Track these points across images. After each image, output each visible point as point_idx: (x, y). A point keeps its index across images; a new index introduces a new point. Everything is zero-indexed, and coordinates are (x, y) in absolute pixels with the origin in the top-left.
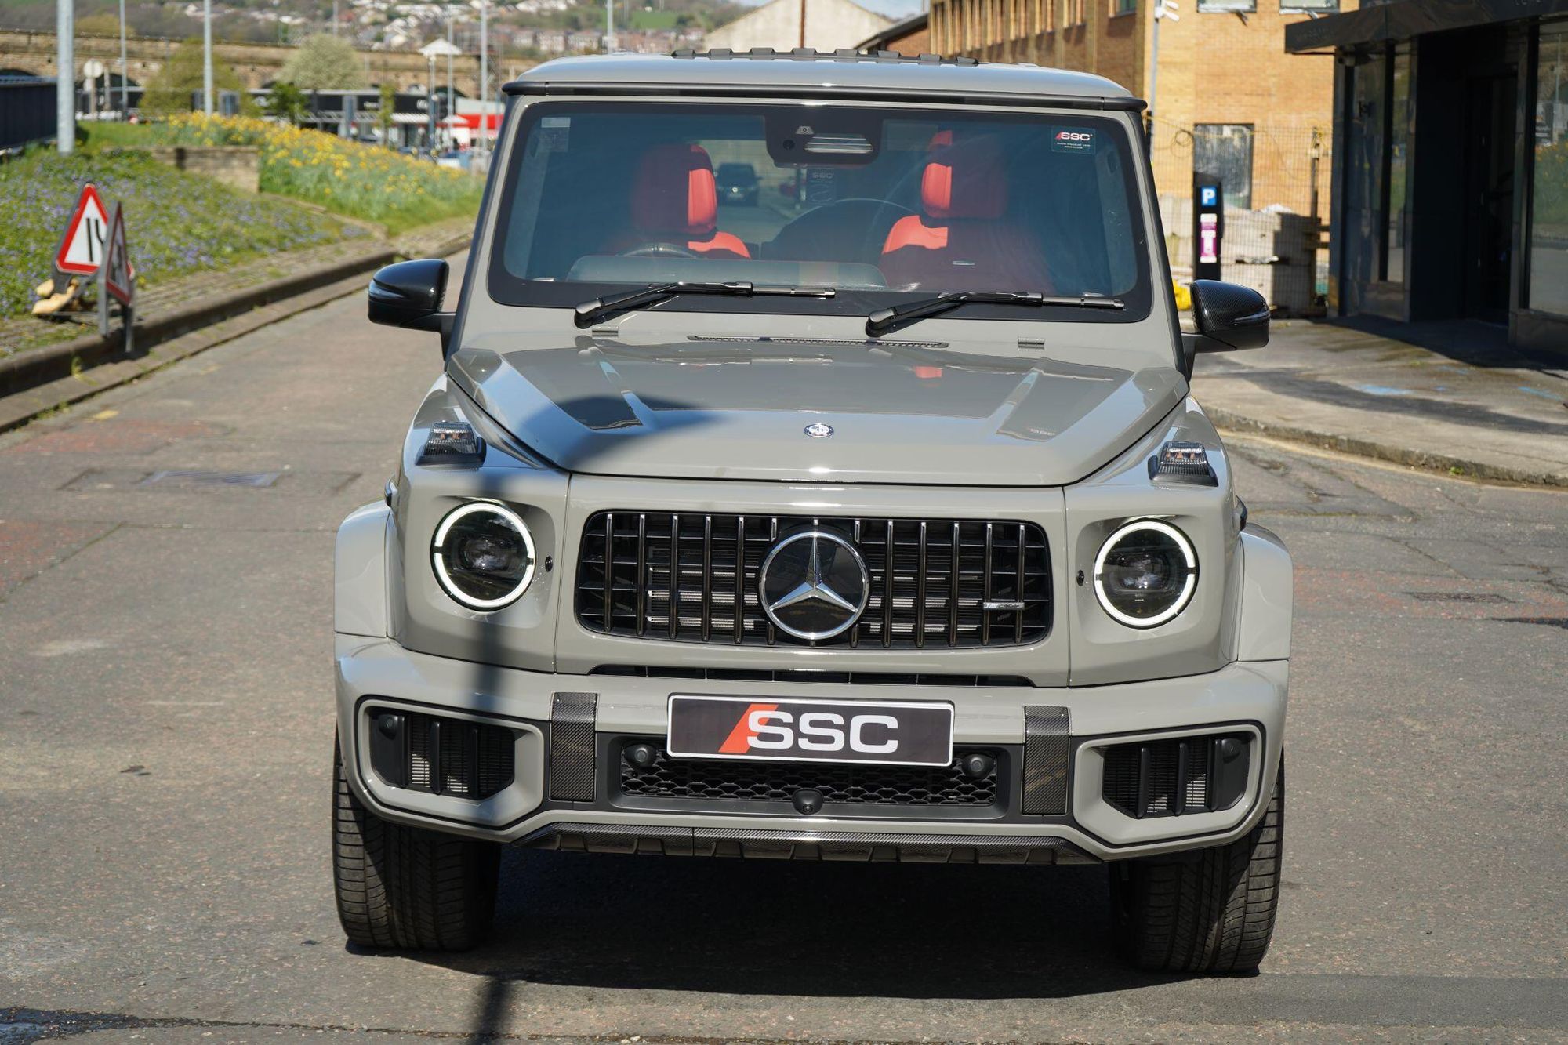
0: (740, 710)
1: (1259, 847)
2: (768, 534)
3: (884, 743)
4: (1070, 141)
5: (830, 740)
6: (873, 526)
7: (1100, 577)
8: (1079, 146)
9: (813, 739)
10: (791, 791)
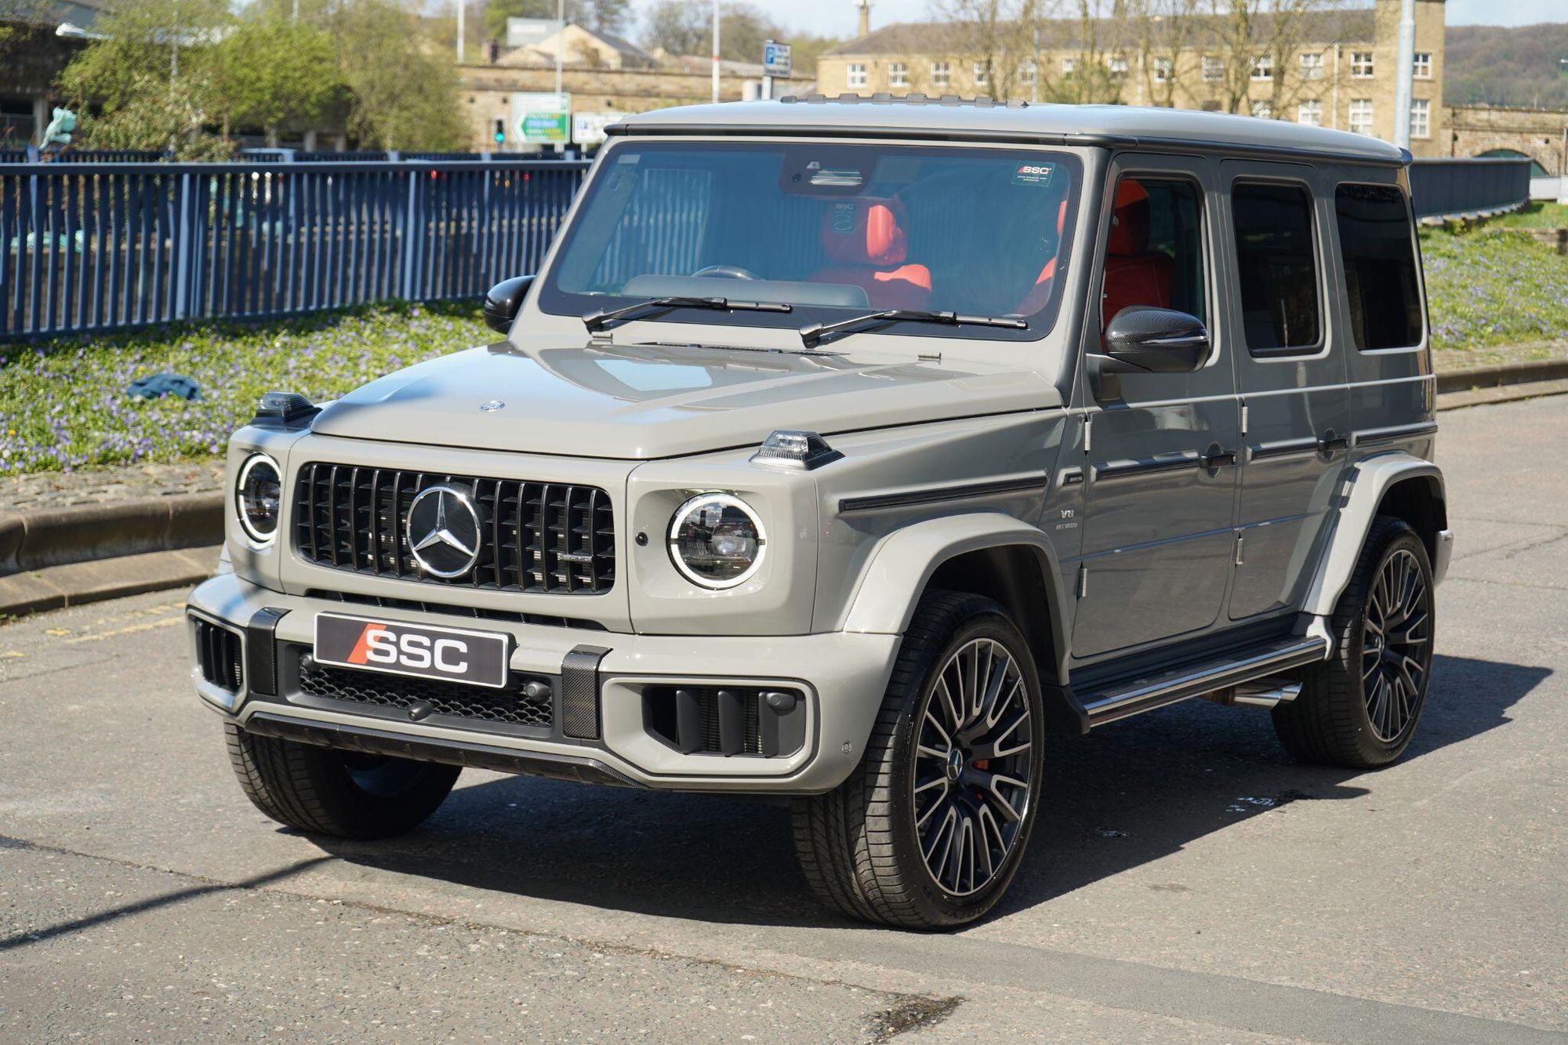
0: (359, 629)
1: (871, 804)
2: (414, 485)
3: (458, 664)
4: (1031, 175)
5: (420, 658)
6: (487, 484)
7: (677, 541)
8: (1036, 179)
9: (411, 657)
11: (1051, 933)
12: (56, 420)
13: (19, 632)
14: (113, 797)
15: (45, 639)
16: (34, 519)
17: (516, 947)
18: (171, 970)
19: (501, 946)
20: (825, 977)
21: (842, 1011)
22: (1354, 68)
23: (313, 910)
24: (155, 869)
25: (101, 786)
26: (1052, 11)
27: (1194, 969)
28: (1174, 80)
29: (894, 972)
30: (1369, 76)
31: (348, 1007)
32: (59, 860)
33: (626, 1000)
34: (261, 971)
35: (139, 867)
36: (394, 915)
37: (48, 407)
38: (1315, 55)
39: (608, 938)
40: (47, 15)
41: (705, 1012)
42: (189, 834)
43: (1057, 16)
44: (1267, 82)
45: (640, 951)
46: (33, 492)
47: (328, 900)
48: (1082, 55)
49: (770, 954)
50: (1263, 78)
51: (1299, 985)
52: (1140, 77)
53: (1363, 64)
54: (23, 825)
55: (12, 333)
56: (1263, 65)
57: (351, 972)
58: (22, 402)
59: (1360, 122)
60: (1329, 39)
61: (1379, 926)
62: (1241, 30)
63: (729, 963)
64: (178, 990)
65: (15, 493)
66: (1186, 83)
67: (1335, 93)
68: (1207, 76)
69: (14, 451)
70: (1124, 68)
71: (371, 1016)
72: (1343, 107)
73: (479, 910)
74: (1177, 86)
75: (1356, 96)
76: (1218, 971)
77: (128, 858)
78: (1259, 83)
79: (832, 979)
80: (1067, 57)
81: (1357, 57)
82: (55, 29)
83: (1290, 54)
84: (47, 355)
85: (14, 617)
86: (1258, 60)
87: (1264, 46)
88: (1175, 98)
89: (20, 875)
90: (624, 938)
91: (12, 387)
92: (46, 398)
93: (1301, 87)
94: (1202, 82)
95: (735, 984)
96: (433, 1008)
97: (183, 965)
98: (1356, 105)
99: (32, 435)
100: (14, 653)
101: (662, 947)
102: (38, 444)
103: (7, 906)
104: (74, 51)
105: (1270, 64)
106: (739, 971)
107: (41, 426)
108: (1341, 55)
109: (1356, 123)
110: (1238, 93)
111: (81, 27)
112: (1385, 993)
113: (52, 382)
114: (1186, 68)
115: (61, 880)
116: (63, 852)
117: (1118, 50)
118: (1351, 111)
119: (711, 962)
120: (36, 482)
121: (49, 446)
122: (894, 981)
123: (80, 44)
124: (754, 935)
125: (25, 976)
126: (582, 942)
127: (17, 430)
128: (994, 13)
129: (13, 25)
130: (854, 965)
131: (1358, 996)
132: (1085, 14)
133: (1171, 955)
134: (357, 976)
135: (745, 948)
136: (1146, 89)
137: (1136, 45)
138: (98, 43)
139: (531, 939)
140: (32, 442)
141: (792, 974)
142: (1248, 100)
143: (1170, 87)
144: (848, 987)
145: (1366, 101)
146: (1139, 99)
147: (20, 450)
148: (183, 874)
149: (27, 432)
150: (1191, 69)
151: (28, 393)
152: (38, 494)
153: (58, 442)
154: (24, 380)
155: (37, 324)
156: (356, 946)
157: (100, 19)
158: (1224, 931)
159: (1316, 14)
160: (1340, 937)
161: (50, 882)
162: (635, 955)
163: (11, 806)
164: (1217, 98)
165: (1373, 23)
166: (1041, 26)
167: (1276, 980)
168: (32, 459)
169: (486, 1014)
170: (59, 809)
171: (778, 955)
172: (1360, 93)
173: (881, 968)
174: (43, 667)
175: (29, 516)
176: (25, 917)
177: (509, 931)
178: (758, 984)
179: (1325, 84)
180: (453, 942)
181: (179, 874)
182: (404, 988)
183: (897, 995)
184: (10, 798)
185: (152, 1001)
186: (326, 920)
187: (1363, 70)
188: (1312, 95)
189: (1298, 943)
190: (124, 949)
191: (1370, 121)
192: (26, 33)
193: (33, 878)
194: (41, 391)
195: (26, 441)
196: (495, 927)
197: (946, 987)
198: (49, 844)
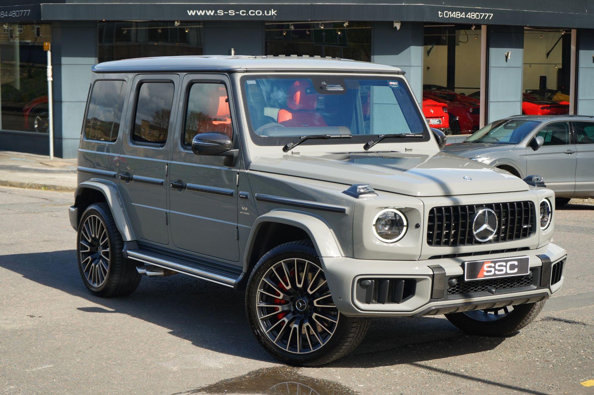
0: (482, 264)
3: (514, 269)
5: (502, 270)
10: (486, 288)
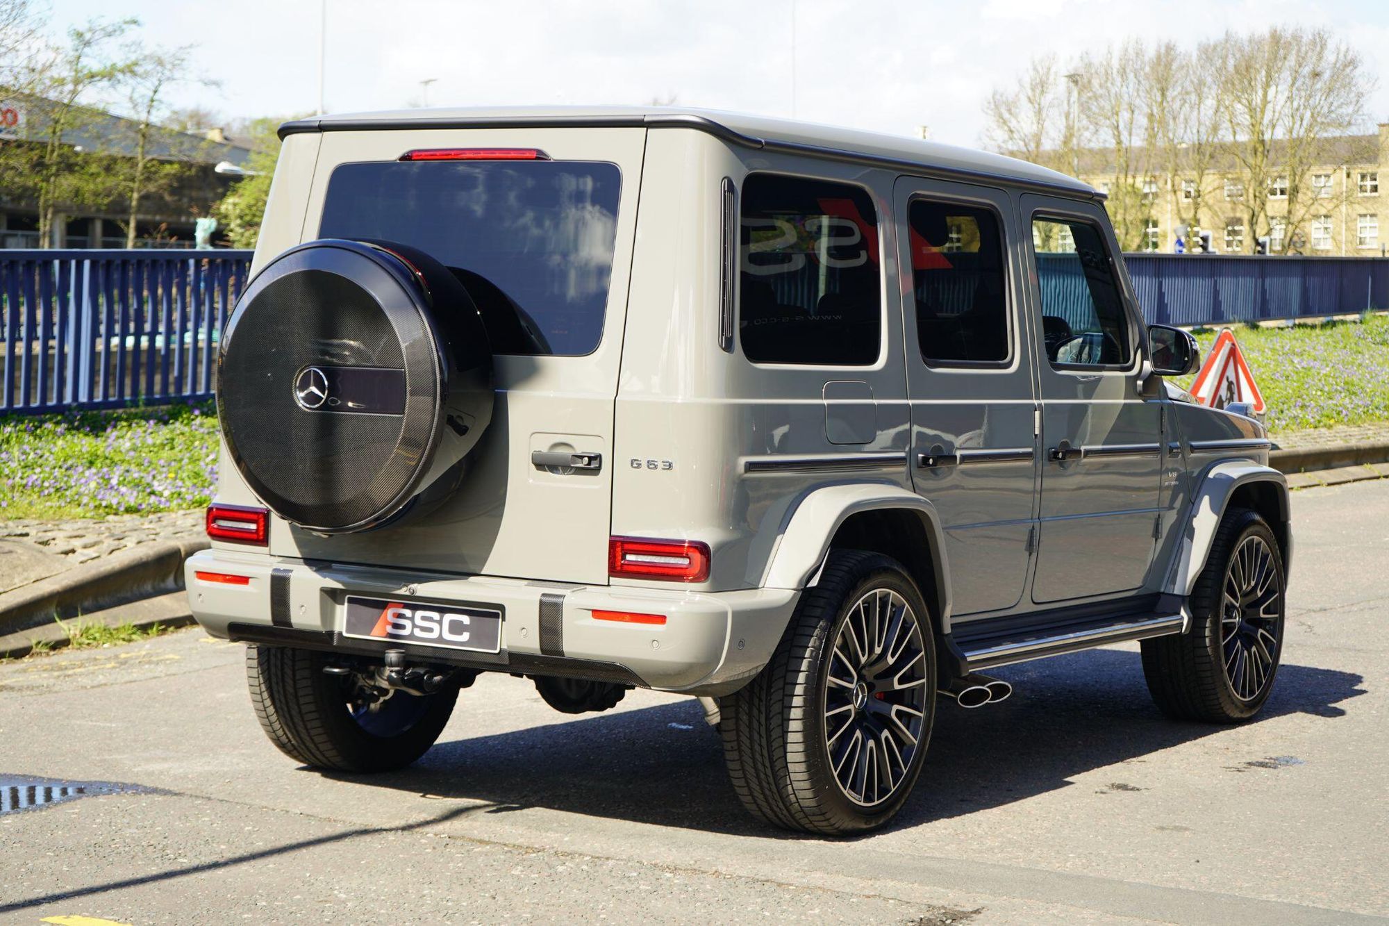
11: (1066, 861)
12: (210, 466)
13: (176, 640)
14: (253, 760)
15: (199, 646)
16: (190, 545)
17: (597, 868)
18: (300, 884)
19: (585, 867)
20: (866, 892)
21: (881, 917)
22: (1361, 187)
23: (423, 841)
24: (287, 812)
25: (243, 751)
26: (1090, 141)
27: (1192, 888)
28: (1199, 200)
29: (927, 888)
30: (1374, 194)
31: (450, 912)
32: (205, 805)
33: (691, 907)
34: (376, 885)
35: (274, 810)
36: (492, 845)
37: (203, 456)
38: (1326, 176)
39: (678, 862)
40: (208, 154)
41: (760, 917)
42: (318, 786)
43: (1095, 145)
44: (1283, 201)
45: (706, 872)
46: (189, 525)
47: (436, 835)
48: (1117, 178)
49: (818, 875)
50: (1279, 196)
51: (1285, 901)
52: (1170, 197)
53: (1369, 183)
54: (176, 780)
55: (173, 395)
56: (1278, 185)
57: (454, 886)
58: (180, 451)
59: (1367, 234)
60: (1338, 162)
61: (1358, 857)
62: (1259, 154)
63: (783, 881)
64: (305, 899)
65: (174, 525)
66: (1211, 202)
67: (1343, 208)
68: (1228, 196)
69: (173, 491)
70: (1154, 189)
71: (471, 919)
72: (1352, 221)
73: (567, 842)
74: (1202, 204)
75: (1363, 211)
76: (1213, 890)
77: (264, 804)
78: (1276, 201)
79: (873, 893)
80: (1105, 181)
81: (1363, 177)
82: (214, 166)
83: (1303, 173)
84: (203, 414)
85: (172, 628)
86: (1275, 181)
87: (1280, 168)
88: (1200, 215)
89: (172, 815)
90: (692, 862)
91: (173, 439)
92: (201, 449)
93: (1313, 204)
94: (1225, 201)
95: (787, 896)
96: (524, 913)
97: (309, 881)
98: (1362, 219)
99: (189, 478)
100: (171, 656)
101: (724, 869)
102: (194, 485)
103: (161, 838)
104: (232, 184)
105: (1286, 184)
106: (791, 887)
107: (196, 470)
108: (1348, 175)
109: (1362, 236)
110: (1257, 209)
111: (238, 165)
112: (1361, 907)
113: (206, 437)
114: (1210, 189)
115: (206, 819)
116: (209, 799)
117: (1149, 174)
118: (1359, 225)
119: (767, 881)
120: (193, 516)
121: (204, 487)
122: (927, 895)
123: (238, 178)
124: (806, 861)
125: (175, 888)
126: (655, 865)
127: (177, 473)
128: (1038, 144)
129: (180, 162)
130: (892, 883)
131: (1336, 909)
132: (1119, 143)
133: (1173, 877)
134: (459, 889)
135: (797, 870)
136: (1175, 208)
137: (1163, 169)
138: (252, 178)
139: (611, 863)
140: (189, 483)
141: (838, 890)
142: (1266, 216)
143: (1197, 207)
144: (886, 899)
145: (1372, 215)
146: (1168, 216)
147: (178, 490)
148: (312, 816)
149: (185, 475)
150: (1214, 189)
151: (186, 444)
152: (194, 526)
153: (211, 484)
154: (183, 434)
155: (194, 389)
156: (459, 867)
157: (253, 156)
158: (1221, 861)
159: (1326, 139)
160: (1325, 866)
161: (197, 820)
162: (701, 876)
163: (166, 766)
164: (1238, 215)
165: (1376, 146)
166: (1079, 153)
167: (1264, 897)
168: (189, 497)
169: (569, 917)
170: (207, 768)
171: (826, 876)
172: (1367, 209)
173: (916, 885)
174: (196, 666)
175: (186, 542)
176: (175, 846)
177: (592, 857)
178: (807, 896)
179: (1335, 201)
180: (543, 865)
181: (308, 815)
182: (500, 898)
183: (929, 906)
184: (165, 760)
185: (282, 907)
186: (434, 848)
187: (1369, 188)
188: (1323, 211)
189: (1285, 870)
190: (260, 869)
191: (1376, 233)
192: (190, 170)
193: (183, 818)
194: (197, 443)
195: (184, 483)
196: (580, 854)
197: (972, 900)
198: (198, 793)
